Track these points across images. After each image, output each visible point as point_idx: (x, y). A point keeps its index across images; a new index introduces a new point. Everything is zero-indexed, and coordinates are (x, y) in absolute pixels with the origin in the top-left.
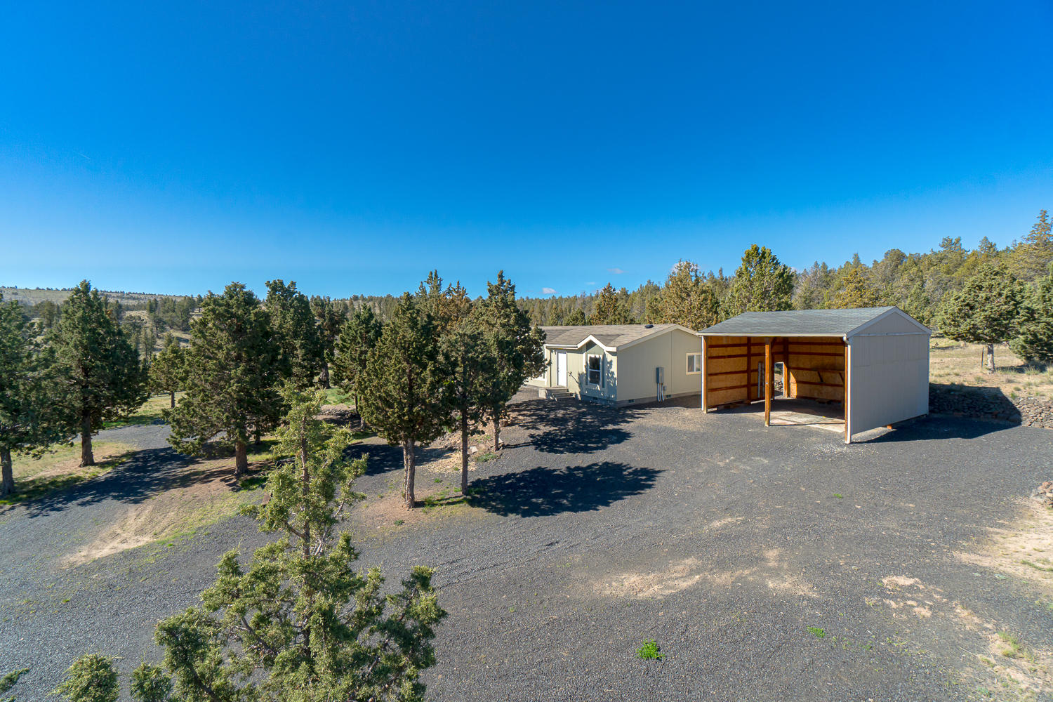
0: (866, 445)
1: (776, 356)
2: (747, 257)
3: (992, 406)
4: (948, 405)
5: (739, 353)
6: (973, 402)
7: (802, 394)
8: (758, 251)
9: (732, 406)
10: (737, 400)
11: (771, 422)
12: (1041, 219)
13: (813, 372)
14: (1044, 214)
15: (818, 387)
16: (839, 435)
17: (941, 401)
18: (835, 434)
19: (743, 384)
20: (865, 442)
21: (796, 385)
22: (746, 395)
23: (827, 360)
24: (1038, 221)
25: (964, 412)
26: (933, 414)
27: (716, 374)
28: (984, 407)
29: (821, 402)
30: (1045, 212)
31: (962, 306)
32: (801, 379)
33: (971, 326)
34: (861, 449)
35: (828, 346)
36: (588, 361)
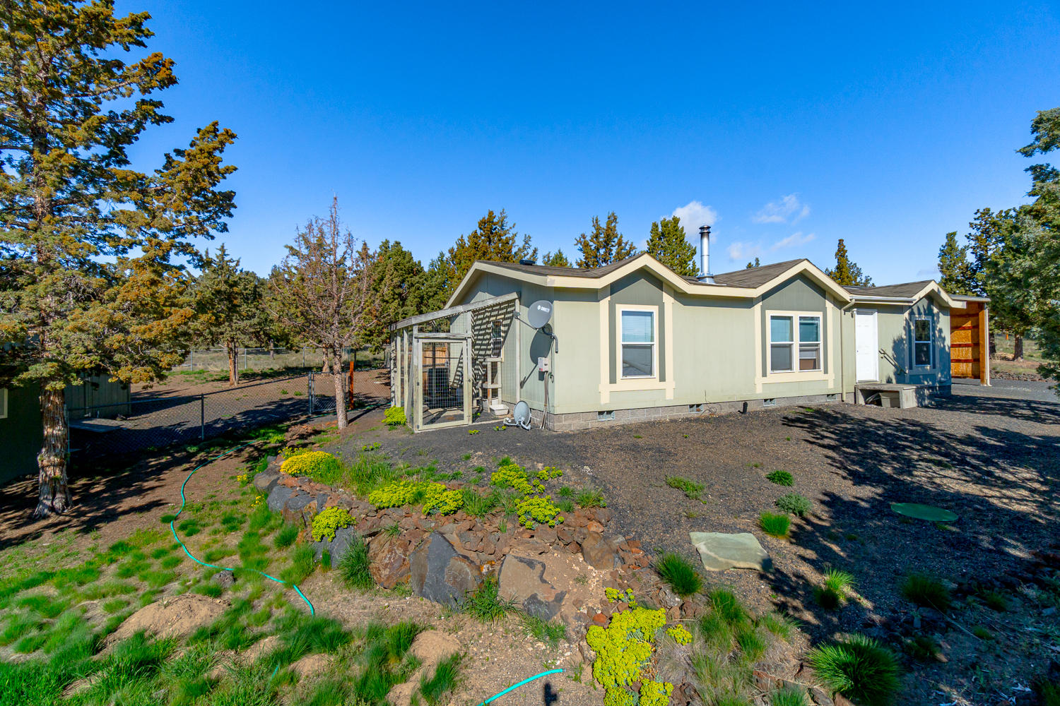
36: (909, 327)
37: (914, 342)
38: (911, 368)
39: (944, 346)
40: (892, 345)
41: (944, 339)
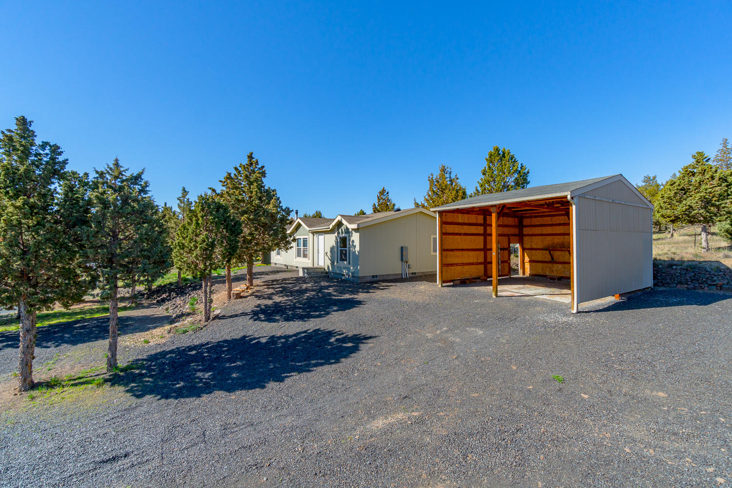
0: (593, 314)
1: (512, 238)
2: (490, 157)
3: (715, 278)
4: (670, 279)
5: (475, 232)
6: (695, 275)
7: (535, 273)
8: (499, 152)
9: (468, 282)
10: (474, 276)
11: (498, 294)
12: (723, 145)
13: (544, 251)
14: (725, 142)
15: (550, 265)
16: (566, 305)
17: (664, 275)
18: (561, 304)
19: (479, 261)
20: (594, 312)
21: (529, 264)
22: (483, 272)
23: (557, 240)
24: (721, 147)
25: (688, 285)
26: (656, 287)
27: (452, 250)
28: (707, 278)
29: (552, 278)
30: (726, 140)
31: (677, 189)
32: (534, 258)
33: (687, 207)
34: (589, 319)
35: (557, 227)
36: (337, 240)
37: (339, 249)
38: (337, 262)
39: (355, 251)
40: (330, 250)
41: (355, 246)
